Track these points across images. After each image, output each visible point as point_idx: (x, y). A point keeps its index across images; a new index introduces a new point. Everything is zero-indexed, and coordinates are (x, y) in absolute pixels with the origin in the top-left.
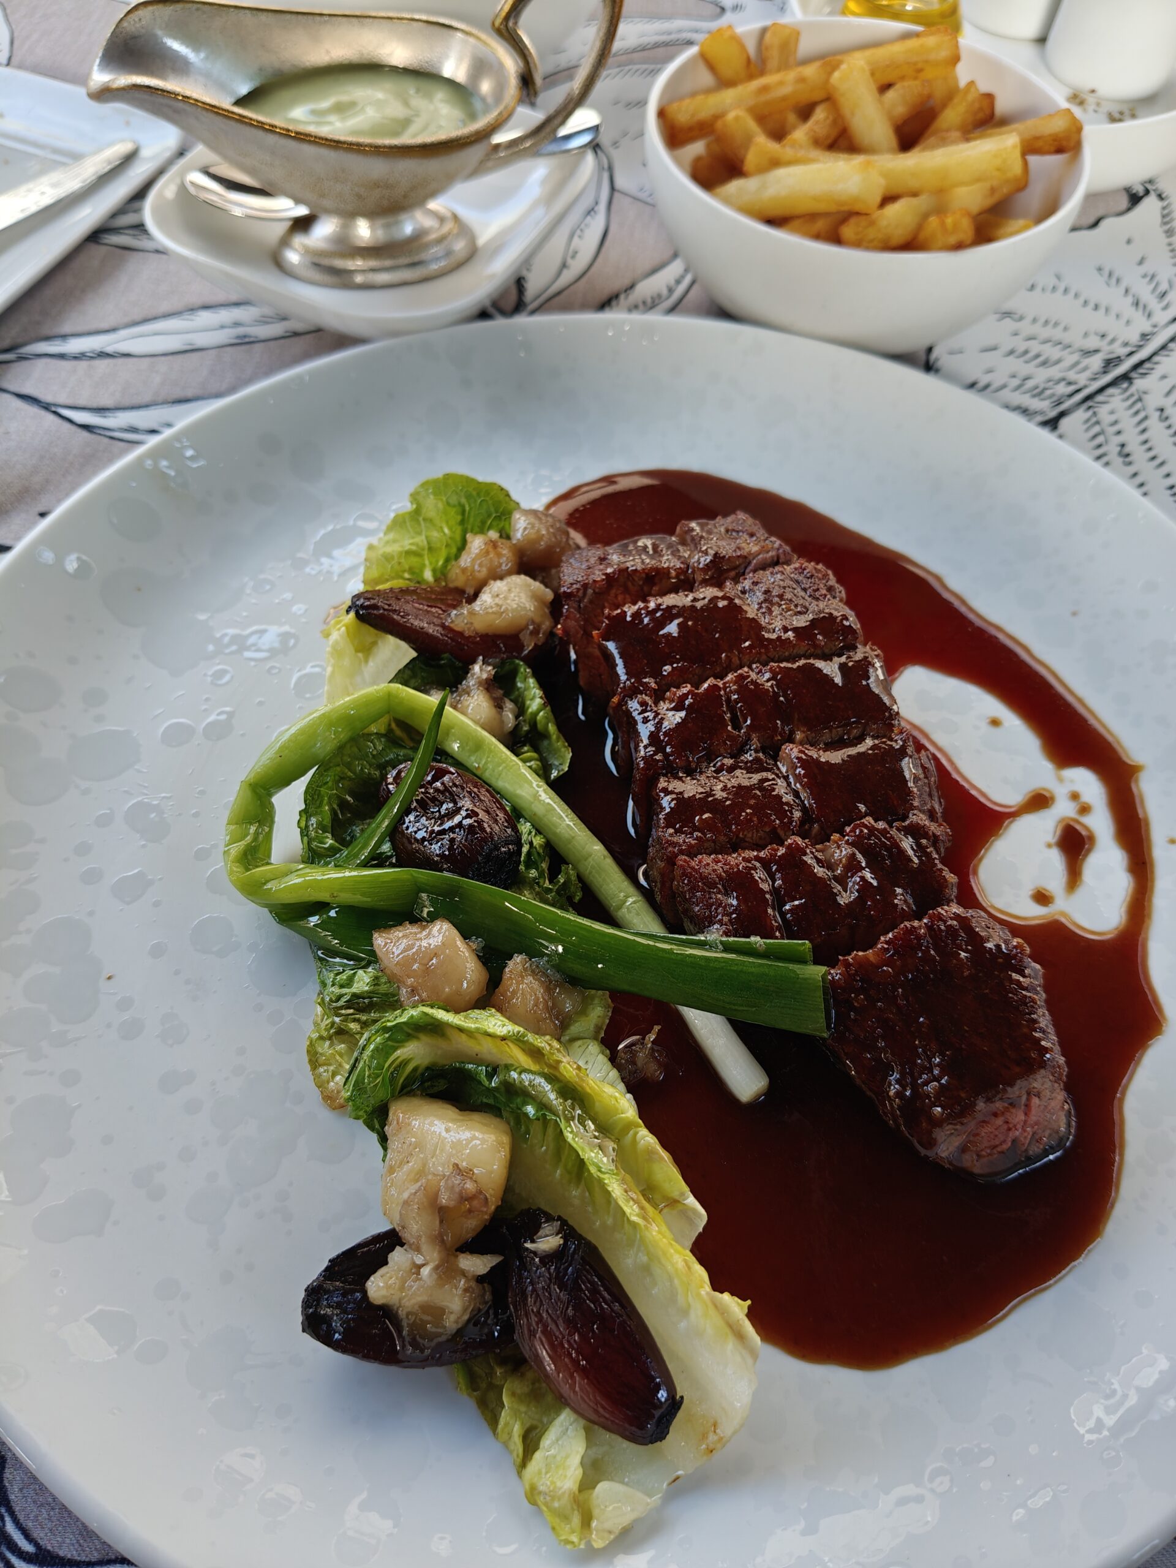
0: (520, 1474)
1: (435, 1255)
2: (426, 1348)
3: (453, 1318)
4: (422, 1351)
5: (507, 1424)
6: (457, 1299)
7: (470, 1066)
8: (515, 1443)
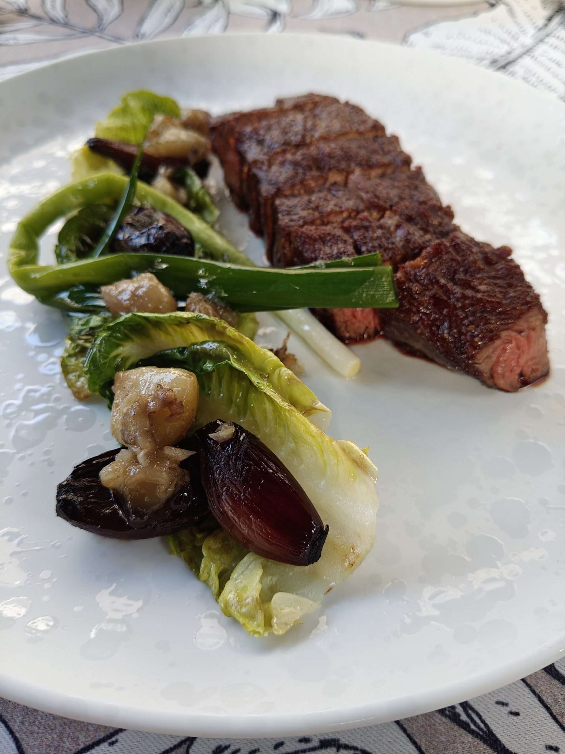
0: (217, 600)
1: (148, 444)
2: (145, 514)
3: (163, 488)
4: (142, 518)
5: (206, 567)
6: (164, 474)
7: (168, 352)
8: (213, 579)
